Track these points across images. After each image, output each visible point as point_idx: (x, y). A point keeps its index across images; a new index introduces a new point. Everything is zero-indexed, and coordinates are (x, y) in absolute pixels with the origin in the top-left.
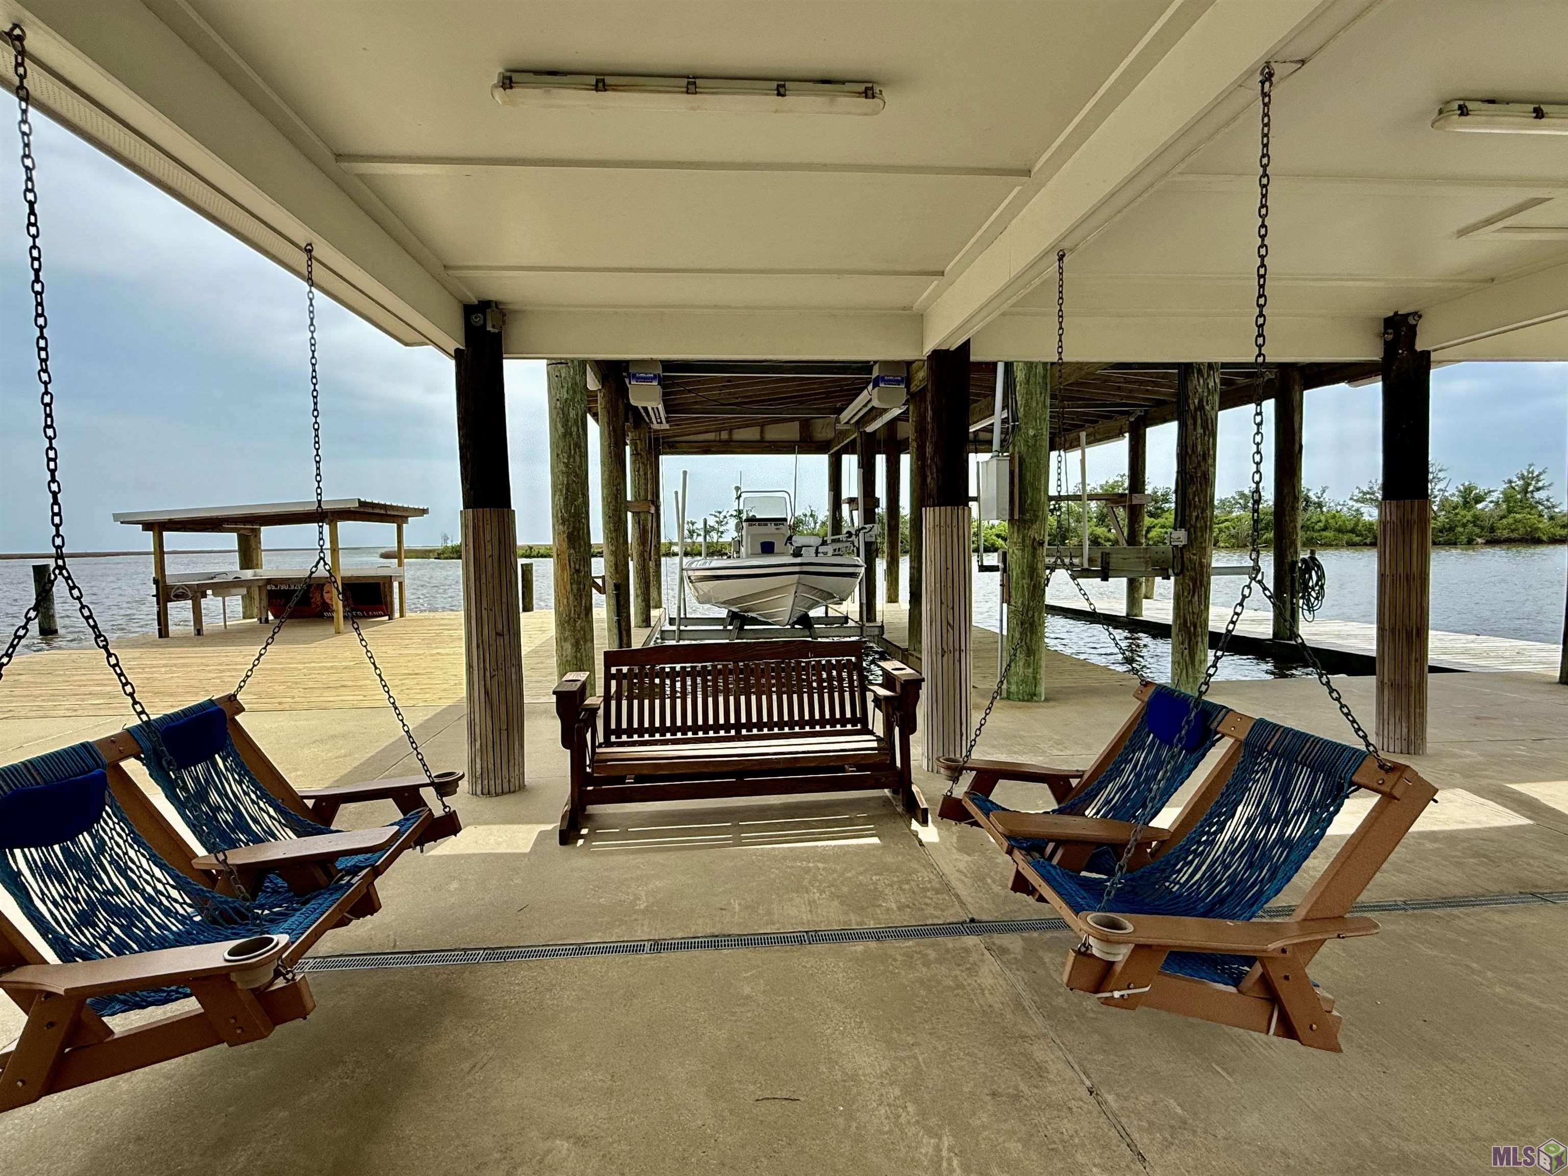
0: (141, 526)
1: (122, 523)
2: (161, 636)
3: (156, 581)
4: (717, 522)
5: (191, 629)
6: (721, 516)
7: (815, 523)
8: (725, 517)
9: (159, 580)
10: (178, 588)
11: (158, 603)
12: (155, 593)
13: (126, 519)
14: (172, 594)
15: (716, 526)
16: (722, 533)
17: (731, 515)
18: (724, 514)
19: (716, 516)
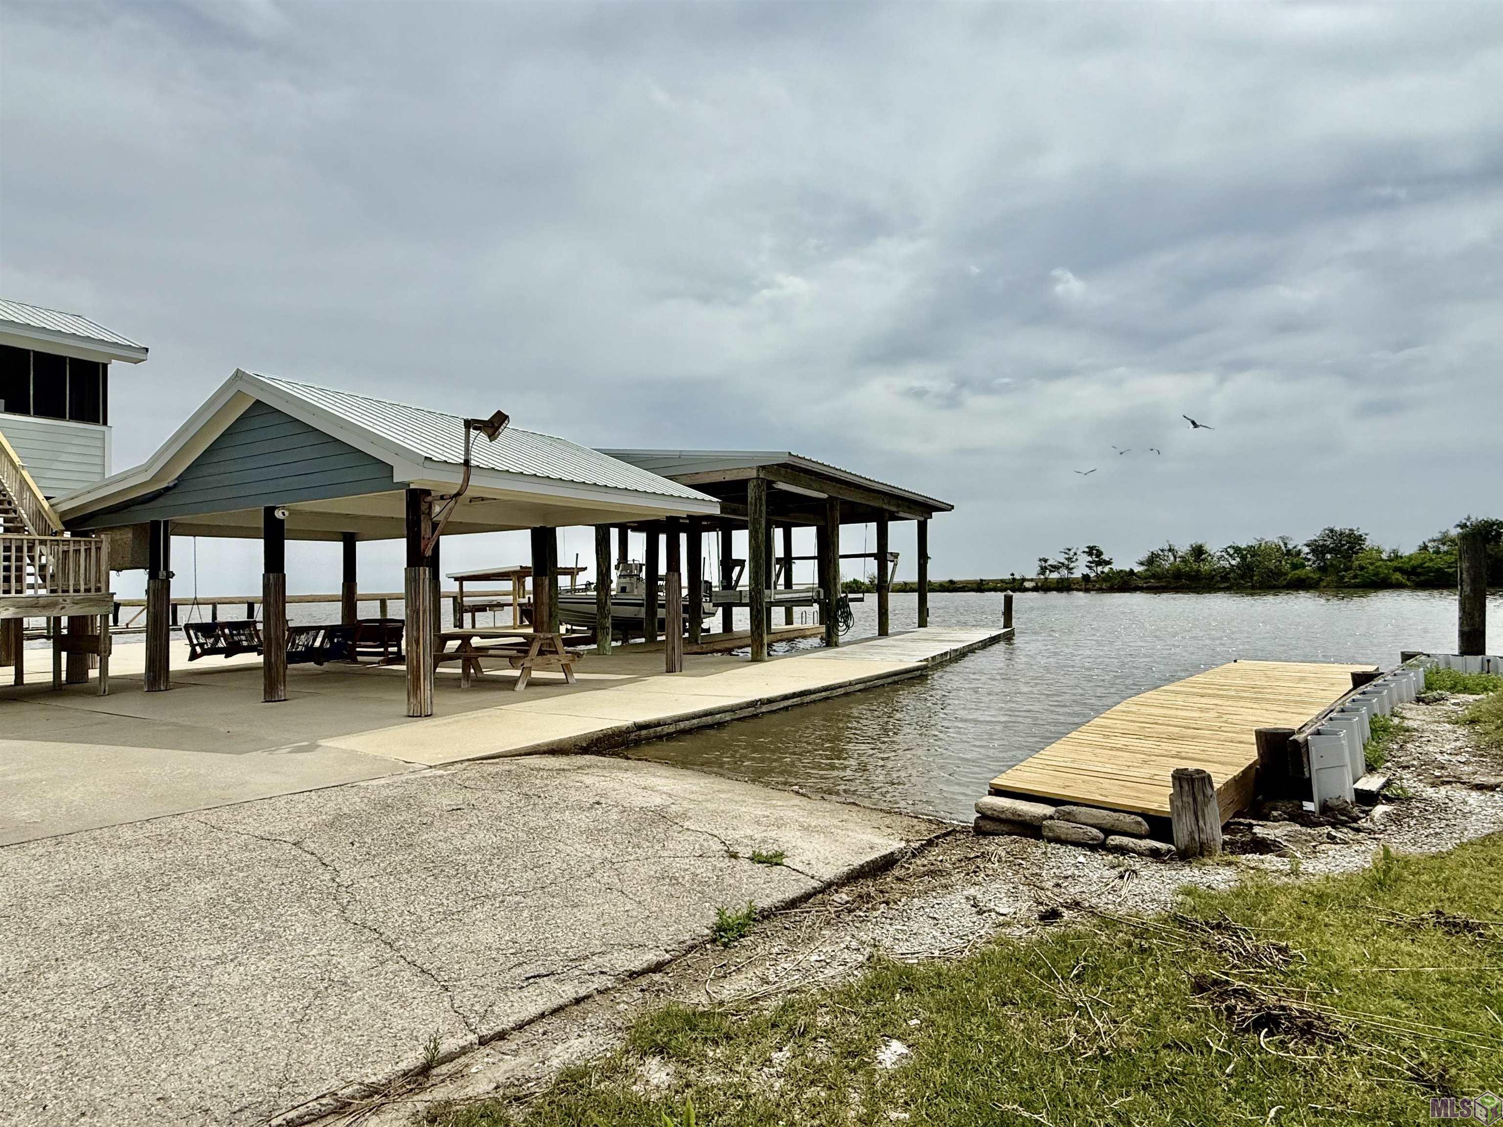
4: (1067, 559)
8: (1075, 554)
16: (1073, 569)
17: (1083, 552)
18: (1073, 551)
19: (1066, 553)
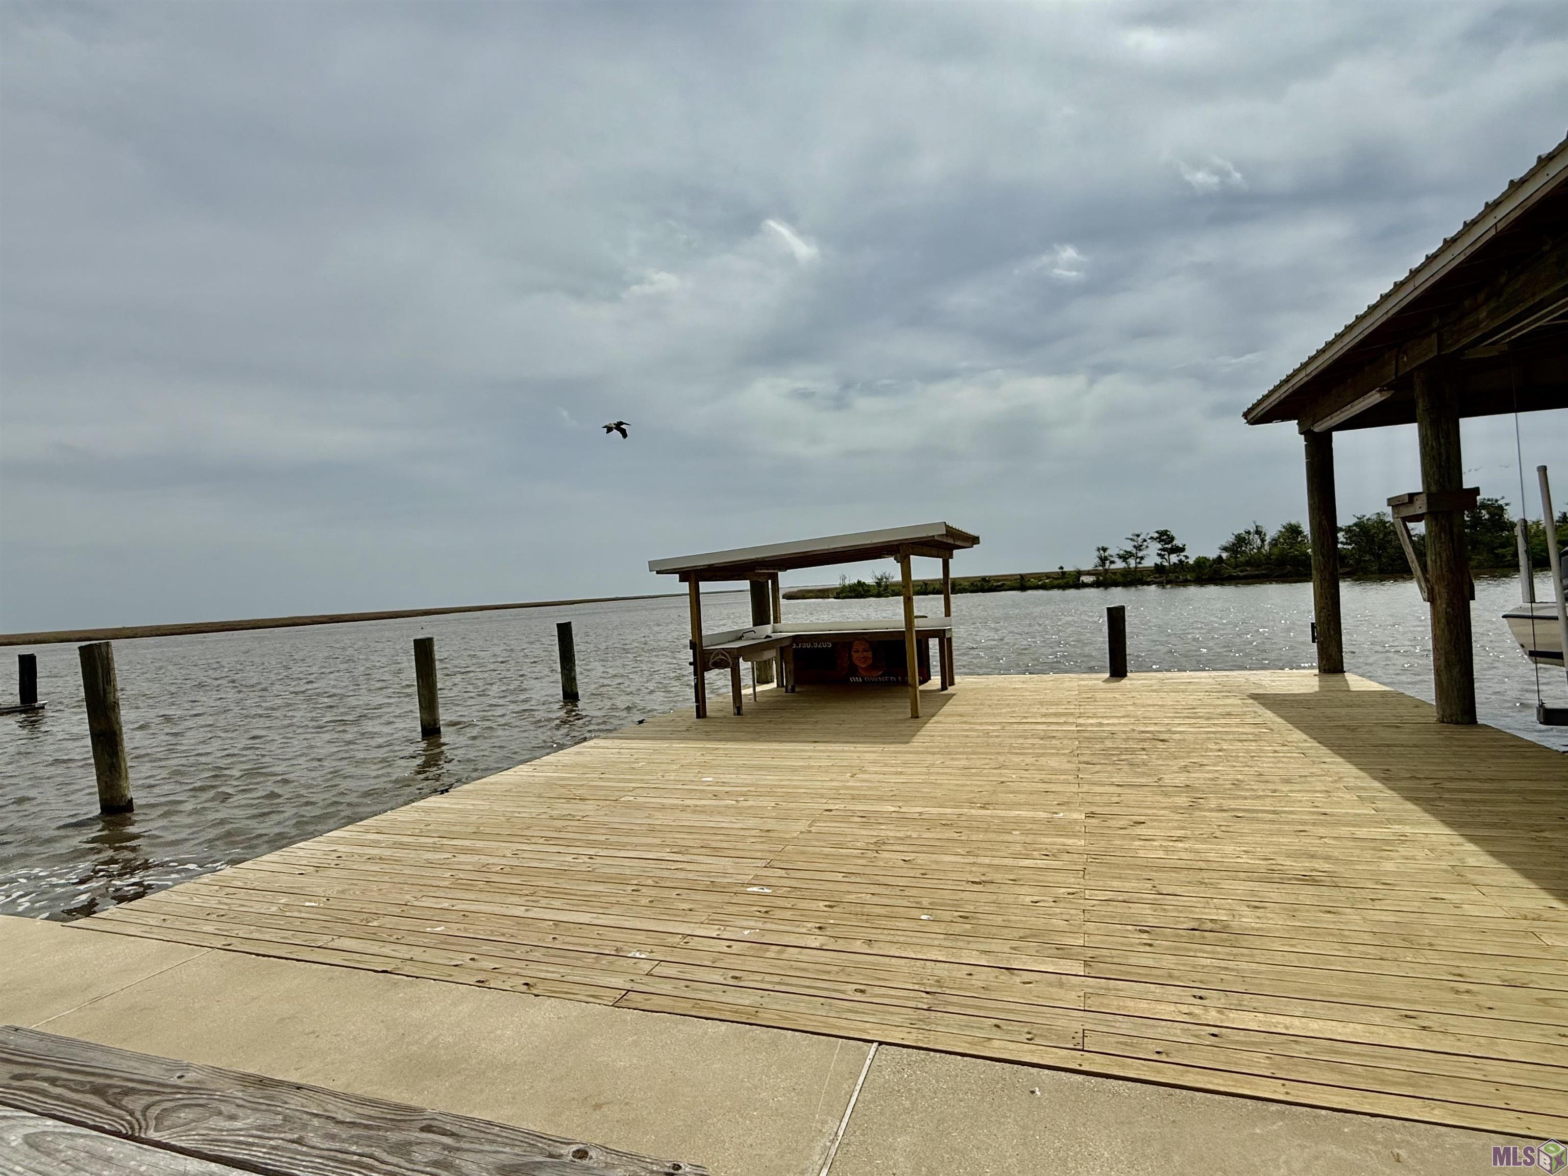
0: (678, 576)
1: (658, 572)
2: (698, 716)
3: (693, 645)
4: (1135, 547)
5: (731, 708)
6: (1140, 539)
7: (1263, 541)
8: (1145, 541)
9: (695, 645)
10: (717, 654)
11: (695, 674)
12: (692, 660)
13: (662, 570)
14: (711, 661)
15: (1134, 551)
16: (1142, 558)
17: (1152, 538)
18: (1142, 537)
19: (1134, 540)
